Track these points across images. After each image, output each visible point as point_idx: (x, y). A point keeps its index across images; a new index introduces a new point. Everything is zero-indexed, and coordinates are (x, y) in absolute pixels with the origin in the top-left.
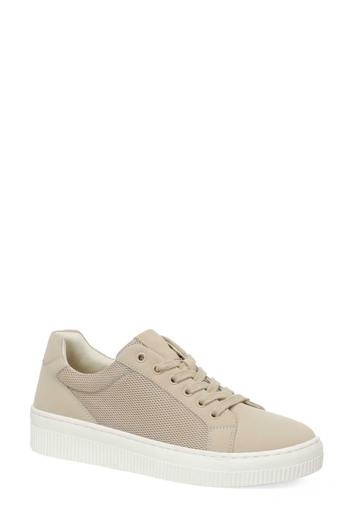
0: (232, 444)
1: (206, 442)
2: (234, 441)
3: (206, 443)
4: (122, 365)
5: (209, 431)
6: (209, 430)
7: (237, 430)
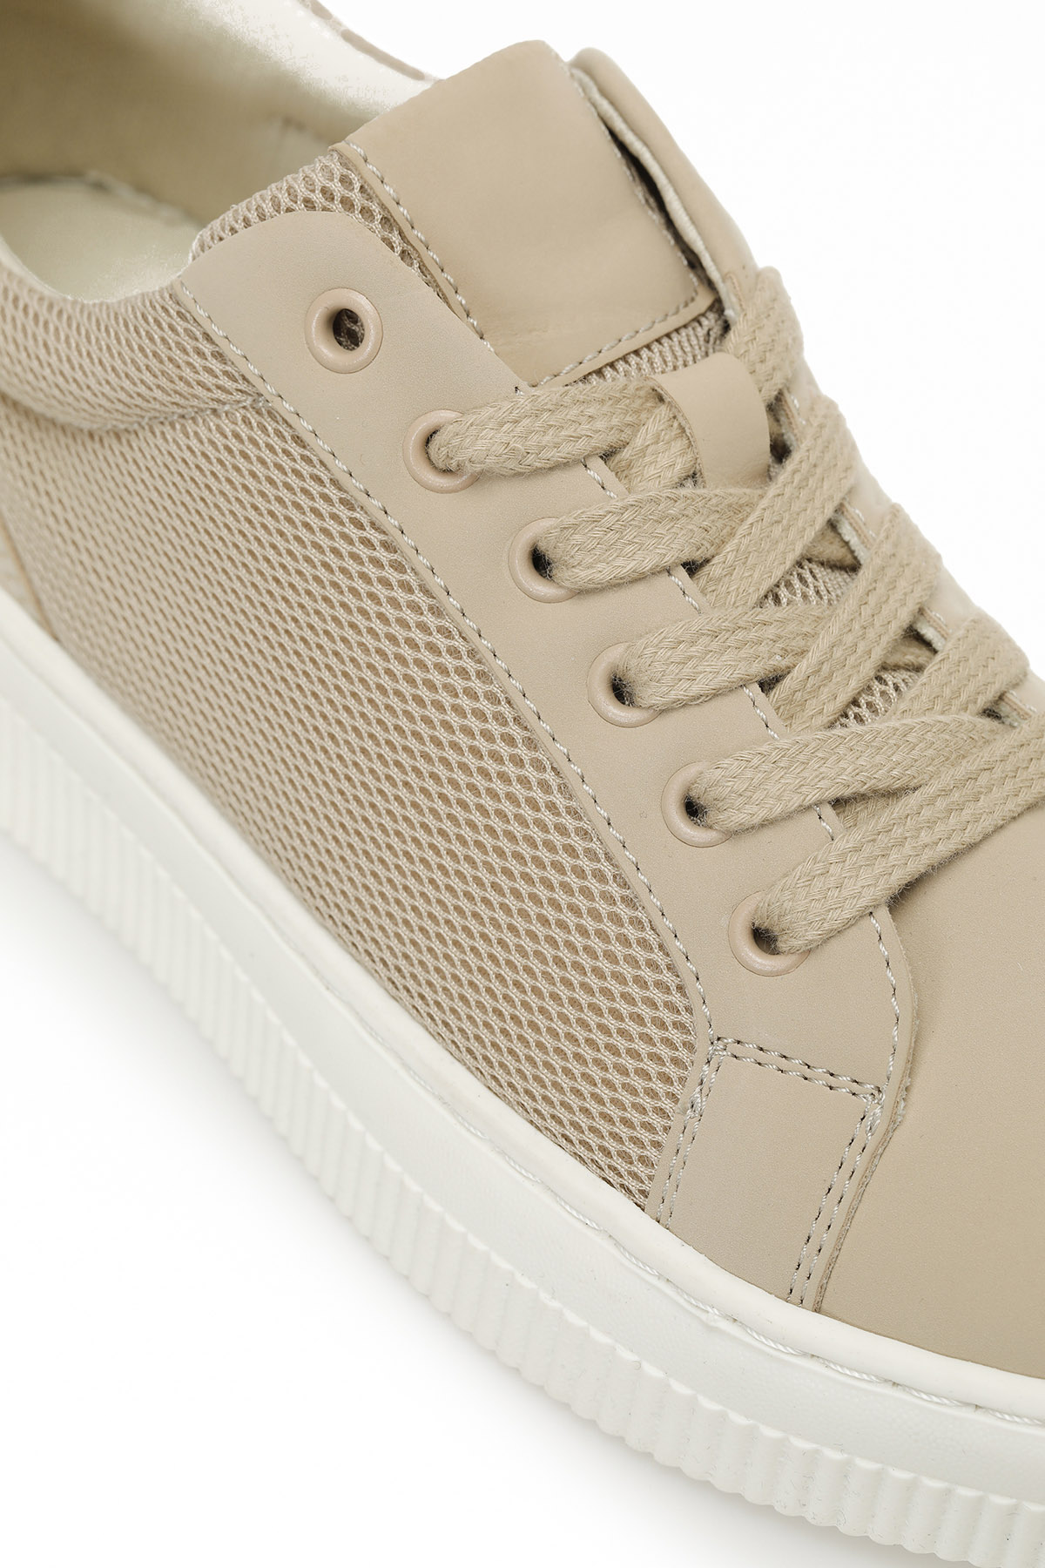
0: (828, 1240)
1: (657, 1145)
2: (850, 1218)
3: (651, 1153)
4: (219, 356)
5: (700, 1056)
6: (703, 1048)
7: (894, 1124)
